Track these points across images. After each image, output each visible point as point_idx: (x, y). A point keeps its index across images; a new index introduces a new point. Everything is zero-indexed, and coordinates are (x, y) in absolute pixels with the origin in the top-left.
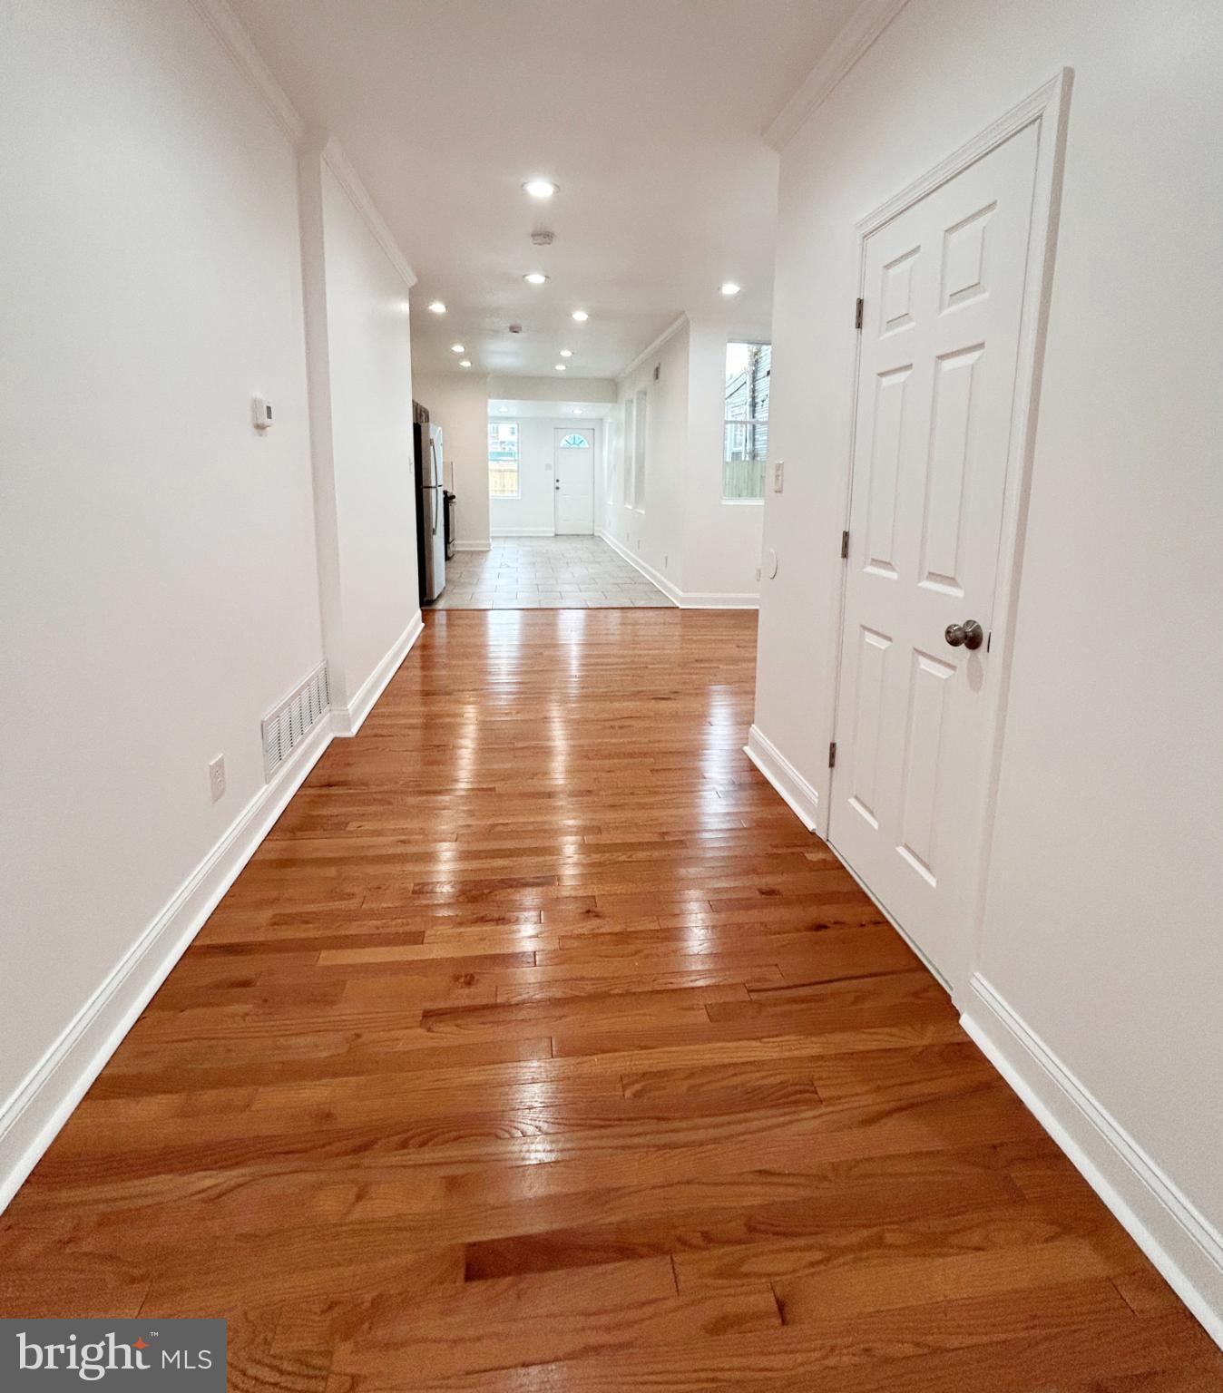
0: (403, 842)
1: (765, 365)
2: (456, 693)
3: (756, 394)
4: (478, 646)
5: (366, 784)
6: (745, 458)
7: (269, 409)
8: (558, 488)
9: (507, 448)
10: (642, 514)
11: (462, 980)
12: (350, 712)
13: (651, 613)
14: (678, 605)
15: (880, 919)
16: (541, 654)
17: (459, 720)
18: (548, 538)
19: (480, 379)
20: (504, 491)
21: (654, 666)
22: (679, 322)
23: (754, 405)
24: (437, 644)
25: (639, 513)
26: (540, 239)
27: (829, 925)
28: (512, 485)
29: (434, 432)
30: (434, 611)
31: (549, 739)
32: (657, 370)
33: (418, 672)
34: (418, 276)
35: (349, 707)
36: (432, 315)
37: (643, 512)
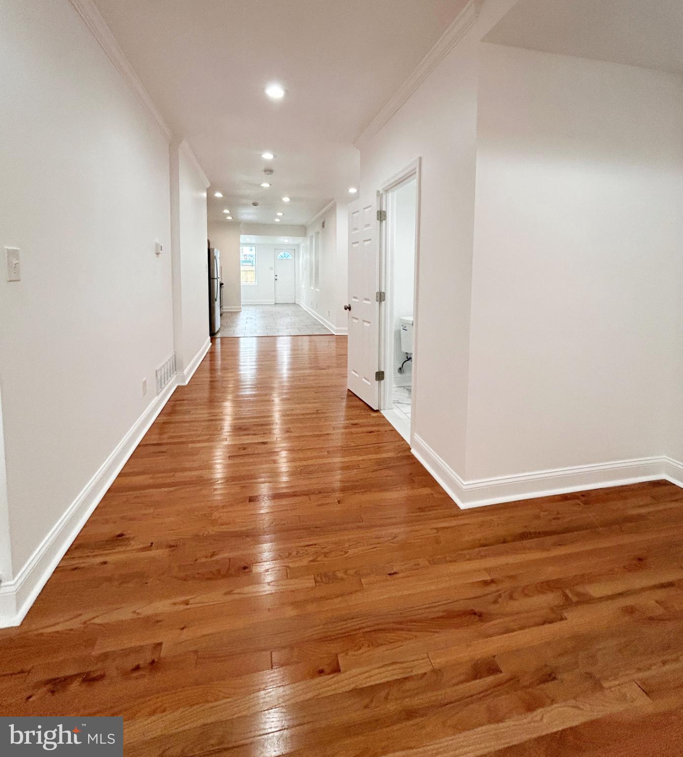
7: (161, 246)
8: (276, 279)
9: (248, 258)
10: (318, 291)
12: (185, 374)
13: (321, 338)
14: (334, 333)
18: (271, 305)
19: (237, 225)
20: (247, 281)
22: (330, 204)
24: (216, 352)
26: (267, 172)
28: (252, 278)
29: (216, 253)
30: (216, 338)
32: (323, 223)
34: (211, 183)
35: (184, 372)
36: (216, 198)
37: (319, 290)
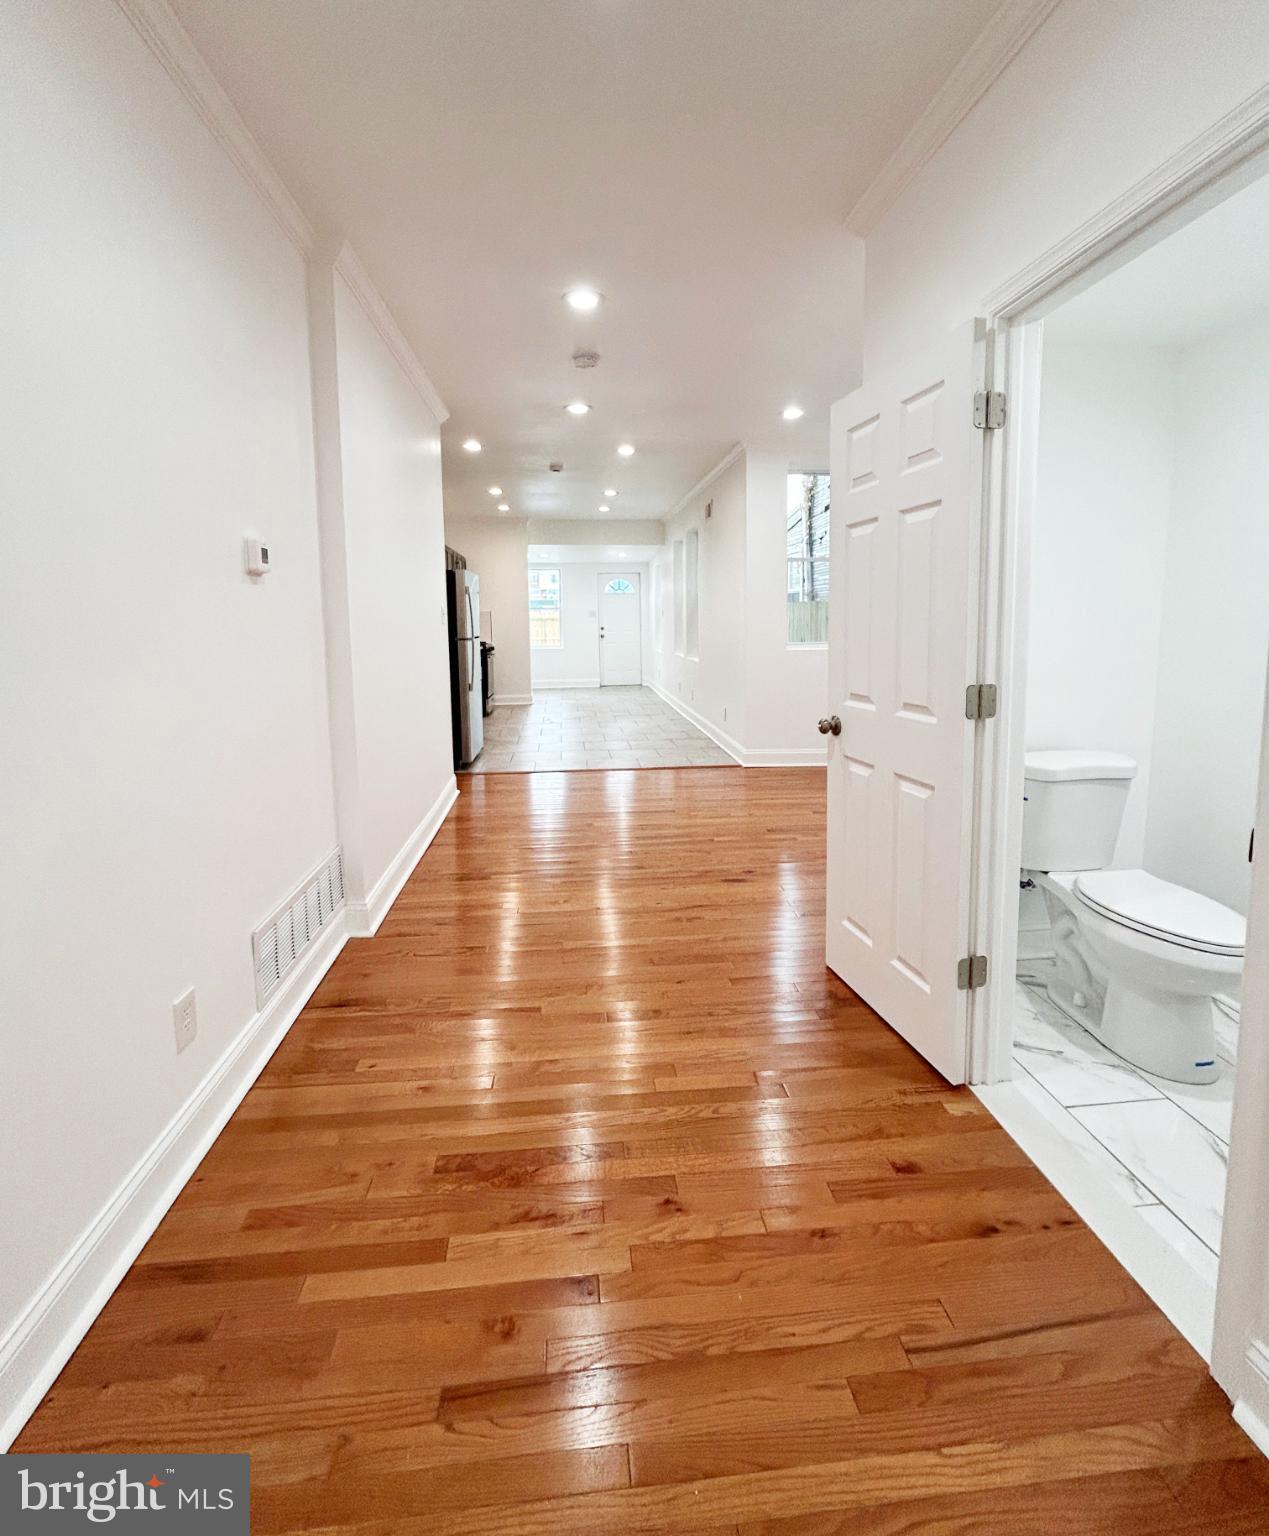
0: (425, 1089)
1: (823, 499)
2: (493, 877)
3: (813, 531)
4: (519, 817)
5: (383, 1003)
6: (804, 599)
7: (265, 552)
8: (602, 636)
9: (549, 596)
10: (695, 662)
11: (498, 1328)
12: (369, 906)
13: (710, 773)
14: (741, 762)
15: (1066, 1217)
16: (591, 825)
17: (495, 912)
18: (588, 689)
19: (518, 523)
20: (545, 641)
21: (721, 839)
22: (734, 453)
23: (811, 543)
24: (472, 816)
25: (693, 661)
26: (582, 361)
27: (998, 1227)
28: (554, 635)
29: (469, 579)
30: (471, 775)
31: (600, 937)
32: (709, 506)
33: (453, 851)
34: (451, 410)
35: (367, 901)
36: (466, 455)
37: (696, 660)
